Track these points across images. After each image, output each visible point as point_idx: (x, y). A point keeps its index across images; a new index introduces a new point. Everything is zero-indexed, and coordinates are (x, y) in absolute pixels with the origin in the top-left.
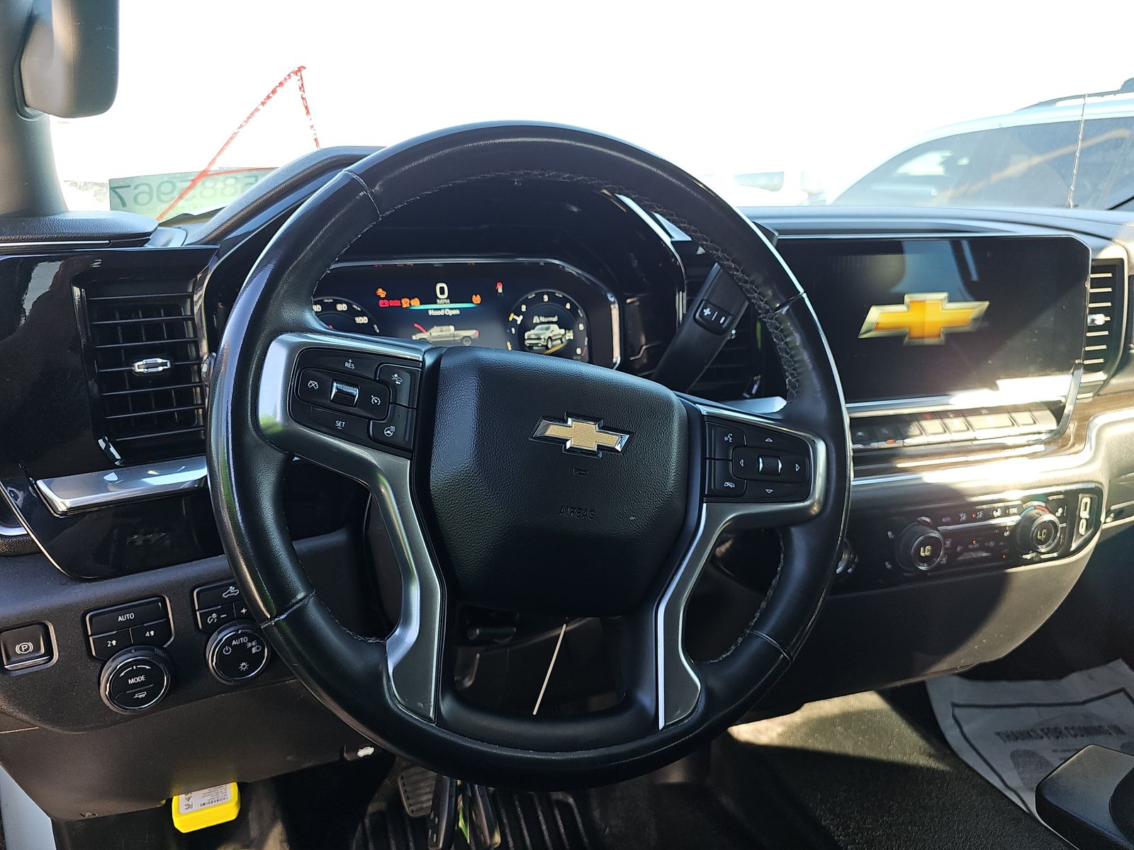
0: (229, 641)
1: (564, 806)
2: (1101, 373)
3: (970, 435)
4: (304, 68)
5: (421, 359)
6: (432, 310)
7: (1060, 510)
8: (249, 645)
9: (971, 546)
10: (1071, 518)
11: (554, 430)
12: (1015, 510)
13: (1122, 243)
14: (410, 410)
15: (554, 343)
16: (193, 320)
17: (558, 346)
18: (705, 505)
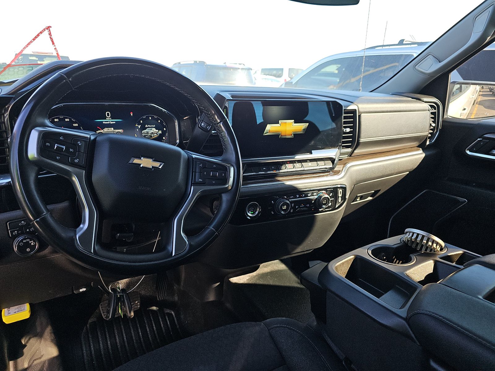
0: (22, 241)
1: (170, 315)
2: (350, 149)
3: (302, 169)
4: (51, 27)
5: (89, 137)
6: (104, 122)
7: (331, 194)
8: (30, 242)
9: (301, 206)
10: (335, 196)
11: (136, 161)
12: (316, 194)
13: (356, 104)
14: (84, 154)
15: (154, 135)
16: (4, 123)
17: (155, 136)
18: (192, 187)
